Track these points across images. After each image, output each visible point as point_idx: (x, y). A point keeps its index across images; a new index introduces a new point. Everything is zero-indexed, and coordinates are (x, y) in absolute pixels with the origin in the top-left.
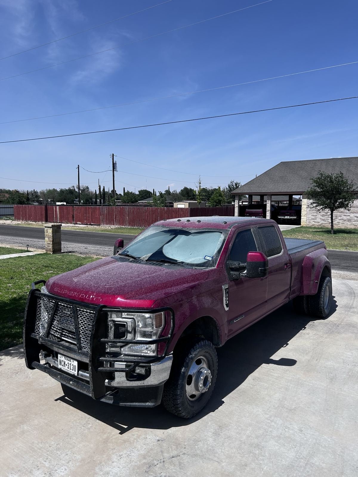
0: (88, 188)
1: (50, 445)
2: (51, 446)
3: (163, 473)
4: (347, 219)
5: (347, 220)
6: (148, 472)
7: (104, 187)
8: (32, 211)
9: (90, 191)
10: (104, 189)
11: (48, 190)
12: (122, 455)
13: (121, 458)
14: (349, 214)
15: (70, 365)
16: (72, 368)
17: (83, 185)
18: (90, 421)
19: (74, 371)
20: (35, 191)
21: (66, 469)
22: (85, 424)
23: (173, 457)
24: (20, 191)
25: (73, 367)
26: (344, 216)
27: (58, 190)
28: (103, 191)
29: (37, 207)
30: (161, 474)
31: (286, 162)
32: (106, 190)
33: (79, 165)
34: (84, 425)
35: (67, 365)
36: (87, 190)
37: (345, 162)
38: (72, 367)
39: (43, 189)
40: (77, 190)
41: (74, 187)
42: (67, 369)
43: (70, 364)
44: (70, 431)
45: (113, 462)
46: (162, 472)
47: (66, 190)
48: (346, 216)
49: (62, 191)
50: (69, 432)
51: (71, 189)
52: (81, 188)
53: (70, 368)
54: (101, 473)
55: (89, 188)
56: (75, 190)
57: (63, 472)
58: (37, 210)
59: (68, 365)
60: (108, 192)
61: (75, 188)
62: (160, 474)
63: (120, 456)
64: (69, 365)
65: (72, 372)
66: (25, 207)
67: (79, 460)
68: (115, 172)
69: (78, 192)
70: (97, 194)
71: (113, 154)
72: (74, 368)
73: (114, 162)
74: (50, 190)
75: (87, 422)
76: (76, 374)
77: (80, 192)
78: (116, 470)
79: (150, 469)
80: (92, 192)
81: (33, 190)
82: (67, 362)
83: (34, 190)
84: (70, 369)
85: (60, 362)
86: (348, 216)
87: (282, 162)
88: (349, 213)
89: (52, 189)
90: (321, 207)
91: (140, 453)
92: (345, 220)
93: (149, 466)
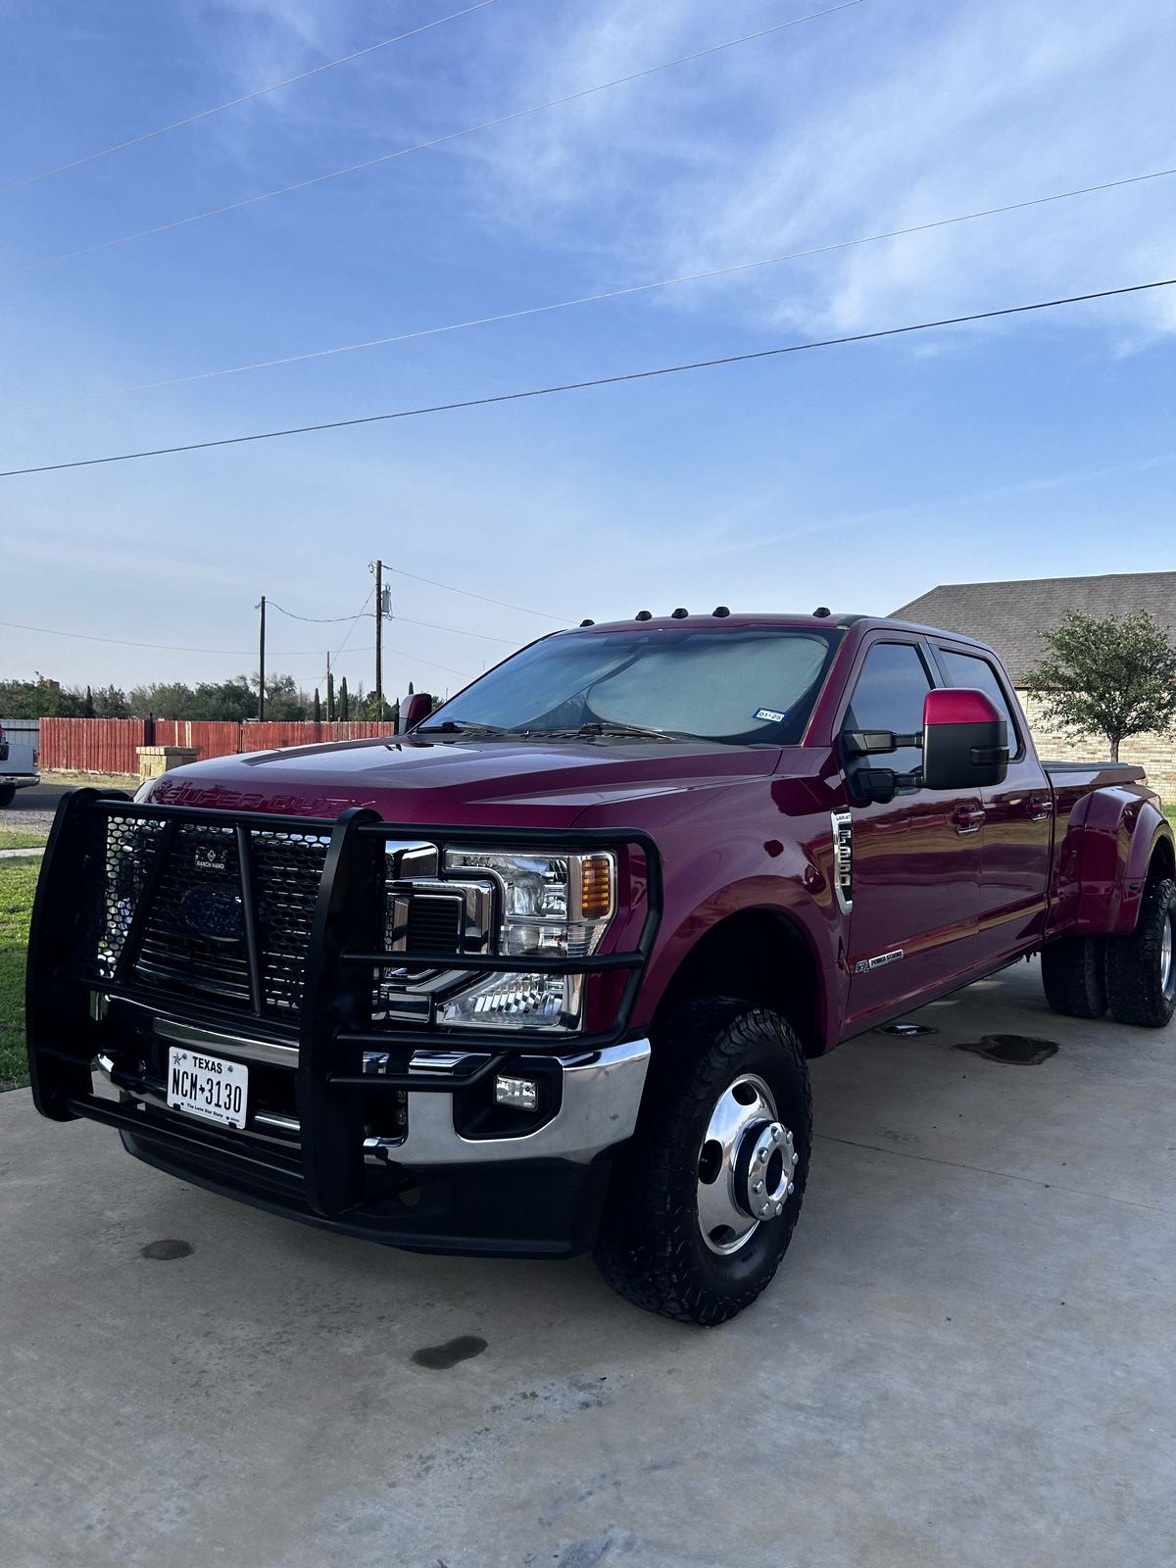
0: (290, 683)
1: (118, 1419)
2: (121, 1420)
3: (616, 1529)
4: (1164, 773)
5: (1164, 776)
6: (550, 1524)
7: (344, 680)
8: (101, 738)
9: (298, 692)
10: (344, 688)
11: (157, 688)
12: (431, 1457)
13: (427, 1469)
14: (1168, 757)
15: (215, 1088)
16: (224, 1099)
17: (274, 673)
18: (293, 1334)
19: (231, 1113)
20: (116, 689)
21: (182, 1512)
22: (270, 1344)
23: (655, 1467)
24: (65, 688)
25: (229, 1096)
26: (1152, 761)
27: (193, 688)
28: (340, 693)
29: (118, 726)
30: (609, 1534)
31: (953, 587)
32: (352, 691)
33: (263, 598)
34: (268, 1349)
35: (202, 1089)
36: (287, 690)
37: (1149, 588)
38: (224, 1093)
39: (141, 685)
40: (254, 690)
41: (243, 678)
42: (205, 1106)
43: (218, 1083)
44: (206, 1368)
45: (392, 1485)
46: (611, 1526)
47: (219, 688)
48: (1159, 761)
49: (205, 692)
50: (203, 1372)
51: (236, 684)
52: (269, 684)
53: (215, 1101)
54: (343, 1527)
55: (297, 684)
56: (247, 688)
57: (172, 1522)
58: (118, 734)
59: (207, 1087)
60: (356, 698)
61: (249, 682)
62: (605, 1532)
63: (424, 1463)
64: (210, 1091)
65: (224, 1117)
66: (78, 725)
67: (243, 1476)
68: (384, 620)
69: (258, 695)
70: (321, 702)
71: (380, 562)
72: (232, 1097)
73: (383, 589)
74: (163, 690)
75: (281, 1338)
76: (241, 1124)
77: (266, 696)
78: (409, 1514)
79: (557, 1512)
80: (303, 697)
81: (107, 688)
82: (203, 1077)
83: (112, 688)
84: (218, 1105)
85: (176, 1082)
86: (1166, 761)
87: (940, 588)
88: (1168, 753)
89: (172, 684)
90: (1079, 726)
91: (511, 1450)
92: (1156, 775)
93: (555, 1502)
